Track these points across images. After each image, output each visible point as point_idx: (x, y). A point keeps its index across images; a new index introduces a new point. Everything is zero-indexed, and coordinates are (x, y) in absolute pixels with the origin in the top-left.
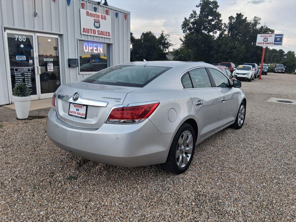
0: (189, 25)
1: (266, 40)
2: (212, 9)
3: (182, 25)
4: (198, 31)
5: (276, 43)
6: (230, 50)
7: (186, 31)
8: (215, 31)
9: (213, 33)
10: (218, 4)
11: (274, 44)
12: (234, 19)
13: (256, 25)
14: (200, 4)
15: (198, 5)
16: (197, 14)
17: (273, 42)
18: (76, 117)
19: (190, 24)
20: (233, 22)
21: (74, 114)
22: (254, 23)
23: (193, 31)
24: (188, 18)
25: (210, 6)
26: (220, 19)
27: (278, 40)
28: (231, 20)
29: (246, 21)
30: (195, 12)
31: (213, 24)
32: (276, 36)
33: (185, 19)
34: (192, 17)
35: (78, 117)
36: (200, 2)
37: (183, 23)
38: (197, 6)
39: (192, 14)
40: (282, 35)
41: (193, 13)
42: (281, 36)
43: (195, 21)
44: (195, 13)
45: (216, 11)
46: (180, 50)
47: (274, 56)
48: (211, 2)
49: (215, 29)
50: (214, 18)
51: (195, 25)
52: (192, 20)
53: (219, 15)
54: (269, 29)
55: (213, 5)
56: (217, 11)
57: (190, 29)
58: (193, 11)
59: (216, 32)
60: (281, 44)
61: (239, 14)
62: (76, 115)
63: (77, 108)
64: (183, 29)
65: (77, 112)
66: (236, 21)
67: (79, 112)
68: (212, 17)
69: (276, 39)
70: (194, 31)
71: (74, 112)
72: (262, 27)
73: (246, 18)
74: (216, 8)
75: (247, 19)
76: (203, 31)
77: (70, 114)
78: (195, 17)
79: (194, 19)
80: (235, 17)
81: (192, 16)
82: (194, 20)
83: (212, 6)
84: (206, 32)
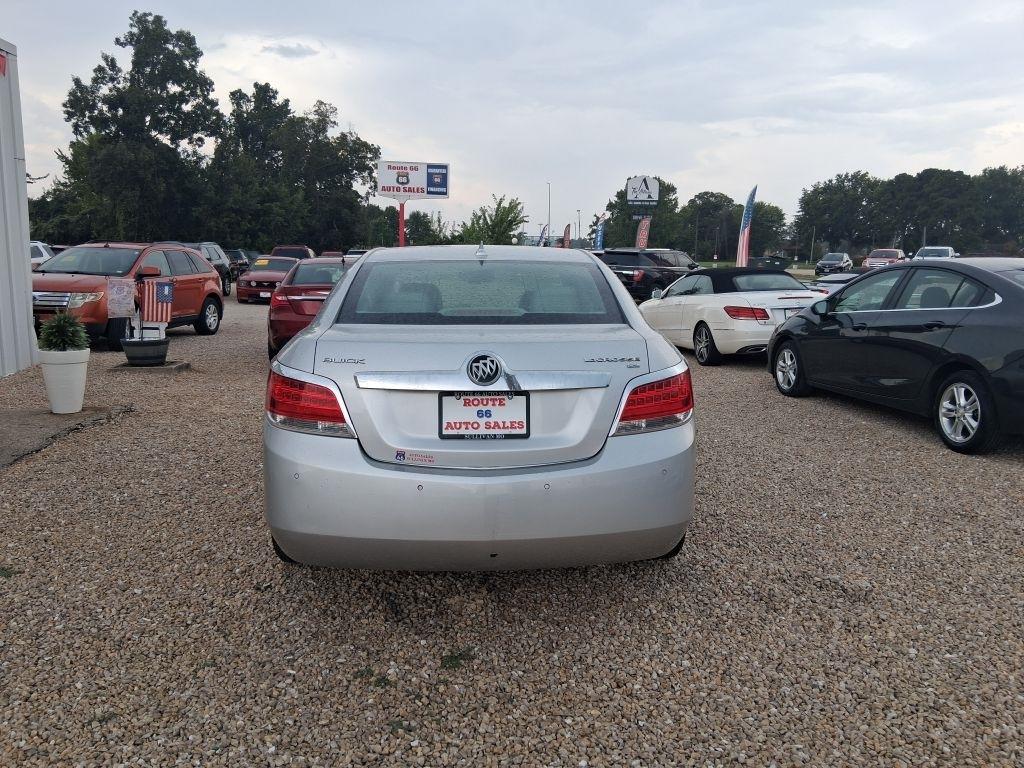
0: (94, 107)
1: (404, 180)
2: (180, 58)
3: (64, 105)
4: (132, 130)
5: (432, 189)
6: (262, 202)
7: (86, 129)
8: (196, 136)
9: (190, 142)
10: (199, 44)
11: (429, 193)
12: (249, 101)
13: (324, 130)
14: (131, 34)
15: (122, 40)
16: (120, 70)
17: (425, 186)
18: (485, 437)
19: (100, 104)
20: (244, 109)
21: (471, 432)
22: (319, 120)
23: (113, 129)
24: (87, 82)
25: (170, 47)
26: (212, 96)
27: (437, 180)
28: (238, 105)
29: (289, 112)
30: (113, 60)
31: (188, 113)
32: (431, 171)
33: (77, 81)
34: (104, 78)
35: (495, 437)
36: (129, 29)
37: (67, 98)
38: (118, 41)
39: (100, 69)
40: (445, 167)
41: (103, 64)
42: (444, 171)
43: (114, 93)
44: (112, 64)
45: (193, 67)
46: (55, 199)
47: (377, 225)
48: (172, 36)
49: (196, 131)
50: (187, 92)
51: (121, 112)
52: (105, 90)
53: (206, 84)
54: (365, 145)
55: (180, 47)
56: (198, 70)
57: (100, 122)
58: (106, 58)
59: (200, 139)
60: (445, 194)
61: (261, 87)
62: (482, 431)
63: (481, 407)
64: (73, 121)
65: (483, 421)
66: (256, 108)
67: (492, 420)
68: (180, 85)
69: (430, 176)
70: (117, 132)
71: (467, 423)
72: (343, 136)
73: (287, 101)
74: (195, 60)
75: (291, 106)
76: (153, 133)
77: (445, 432)
78: (112, 79)
79: (110, 85)
80: (250, 94)
81: (100, 76)
82: (111, 90)
83: (177, 50)
84: (165, 139)
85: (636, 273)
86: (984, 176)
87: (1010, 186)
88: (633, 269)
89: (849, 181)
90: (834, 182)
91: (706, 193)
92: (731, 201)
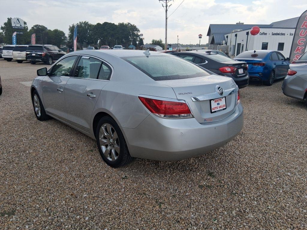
21: (217, 110)
62: (219, 109)
63: (218, 102)
71: (216, 107)
77: (212, 111)
85: (43, 53)
86: (119, 25)
87: (125, 28)
88: (41, 52)
89: (83, 24)
90: (79, 24)
91: (37, 25)
92: (46, 28)
